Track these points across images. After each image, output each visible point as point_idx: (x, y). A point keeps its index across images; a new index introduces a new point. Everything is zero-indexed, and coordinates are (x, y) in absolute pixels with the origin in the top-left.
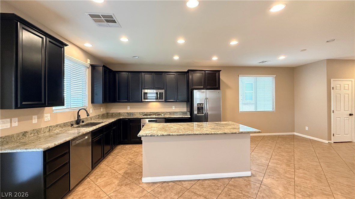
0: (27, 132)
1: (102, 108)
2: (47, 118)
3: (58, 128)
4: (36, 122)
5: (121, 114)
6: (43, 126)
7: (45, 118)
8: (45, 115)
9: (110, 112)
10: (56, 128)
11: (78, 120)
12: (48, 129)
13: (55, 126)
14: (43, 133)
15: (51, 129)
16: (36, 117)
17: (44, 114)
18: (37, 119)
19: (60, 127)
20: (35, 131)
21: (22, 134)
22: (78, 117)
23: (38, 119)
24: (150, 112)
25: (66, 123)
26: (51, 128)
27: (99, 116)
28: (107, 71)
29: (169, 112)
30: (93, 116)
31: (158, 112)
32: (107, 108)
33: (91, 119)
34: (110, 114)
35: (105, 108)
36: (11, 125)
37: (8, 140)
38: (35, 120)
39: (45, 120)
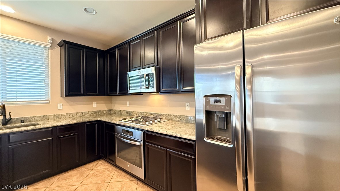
1: (95, 103)
11: (4, 119)
22: (4, 116)
27: (84, 114)
28: (82, 51)
29: (179, 117)
30: (65, 113)
31: (161, 115)
32: (112, 103)
33: (59, 117)
34: (113, 112)
35: (105, 104)
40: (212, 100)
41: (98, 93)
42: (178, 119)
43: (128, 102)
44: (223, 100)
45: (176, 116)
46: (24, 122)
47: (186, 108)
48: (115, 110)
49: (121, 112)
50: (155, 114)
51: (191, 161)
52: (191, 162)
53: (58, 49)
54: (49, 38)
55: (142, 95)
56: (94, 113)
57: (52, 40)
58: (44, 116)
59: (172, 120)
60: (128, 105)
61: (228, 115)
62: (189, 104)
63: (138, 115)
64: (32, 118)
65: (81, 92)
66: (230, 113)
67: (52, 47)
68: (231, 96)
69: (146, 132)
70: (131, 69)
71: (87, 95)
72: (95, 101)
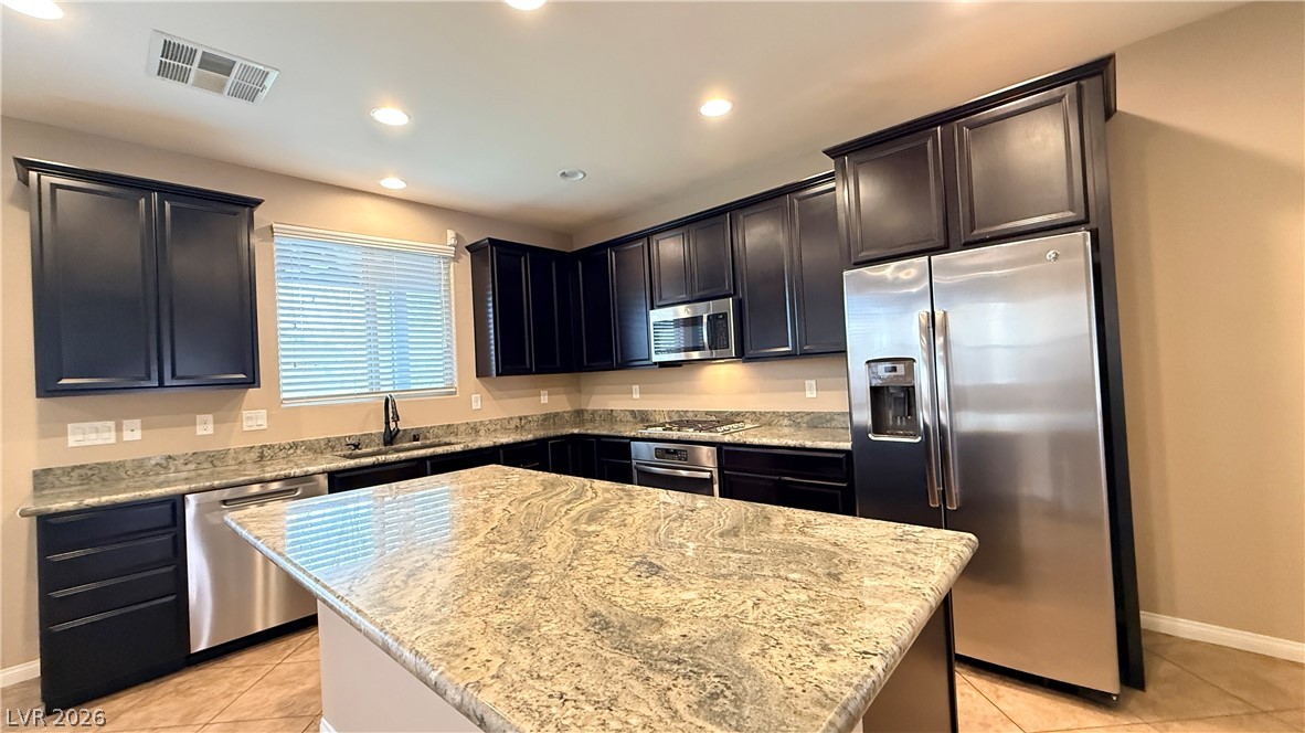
0: (172, 458)
1: (545, 392)
2: (250, 423)
3: (299, 452)
4: (210, 431)
6: (235, 444)
7: (244, 422)
8: (245, 413)
10: (292, 451)
11: (388, 432)
12: (254, 455)
13: (288, 447)
14: (232, 463)
15: (266, 455)
16: (209, 417)
17: (240, 408)
19: (308, 448)
20: (202, 458)
22: (387, 423)
23: (215, 423)
24: (707, 413)
25: (338, 439)
26: (267, 452)
27: (523, 422)
28: (523, 259)
29: (790, 415)
30: (486, 419)
31: (738, 414)
32: (580, 392)
33: (474, 429)
34: (587, 416)
35: (565, 393)
36: (119, 438)
37: (104, 474)
38: (205, 427)
39: (245, 429)
40: (881, 367)
41: (558, 364)
42: (786, 422)
43: (636, 388)
44: (901, 368)
45: (783, 415)
46: (418, 440)
47: (808, 394)
48: (594, 412)
49: (614, 414)
50: (720, 412)
51: (839, 492)
52: (837, 495)
53: (467, 258)
54: (451, 234)
55: (681, 365)
56: (545, 420)
57: (458, 237)
58: (449, 426)
59: (770, 425)
60: (636, 396)
61: (909, 392)
62: (814, 382)
63: (670, 418)
64: (428, 429)
65: (525, 364)
66: (913, 387)
67: (456, 259)
68: (914, 361)
69: (725, 448)
70: (657, 302)
71: (538, 372)
72: (544, 388)
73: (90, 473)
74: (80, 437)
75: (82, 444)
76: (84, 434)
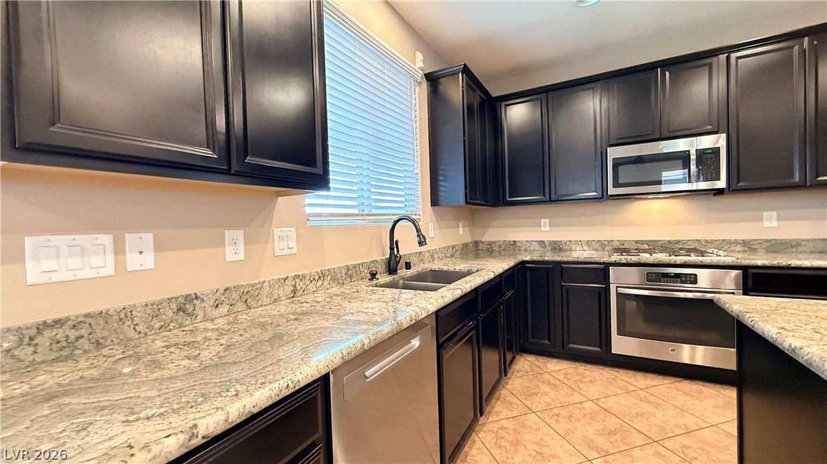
0: (197, 298)
1: (460, 224)
2: (284, 245)
3: (326, 283)
4: (241, 256)
5: (519, 245)
7: (276, 244)
8: (277, 231)
9: (483, 240)
10: (320, 283)
11: (393, 257)
12: (288, 289)
13: (317, 278)
14: (268, 301)
15: (299, 288)
16: (239, 235)
17: (270, 225)
18: (246, 244)
19: (333, 279)
20: (235, 296)
21: (174, 306)
22: (392, 249)
26: (300, 285)
27: (454, 250)
32: (474, 226)
33: (432, 257)
35: (469, 226)
36: (120, 265)
37: (99, 333)
38: (234, 249)
39: (278, 253)
42: (739, 248)
43: (545, 221)
46: (409, 268)
47: (767, 224)
54: (420, 56)
56: (463, 249)
60: (546, 228)
62: (774, 213)
72: (460, 220)
73: (73, 334)
74: (51, 264)
75: (56, 277)
76: (58, 257)
